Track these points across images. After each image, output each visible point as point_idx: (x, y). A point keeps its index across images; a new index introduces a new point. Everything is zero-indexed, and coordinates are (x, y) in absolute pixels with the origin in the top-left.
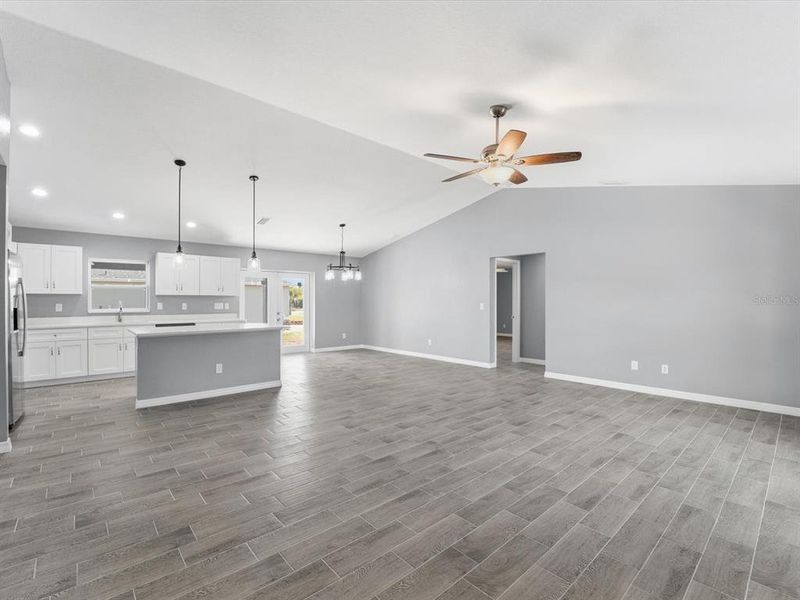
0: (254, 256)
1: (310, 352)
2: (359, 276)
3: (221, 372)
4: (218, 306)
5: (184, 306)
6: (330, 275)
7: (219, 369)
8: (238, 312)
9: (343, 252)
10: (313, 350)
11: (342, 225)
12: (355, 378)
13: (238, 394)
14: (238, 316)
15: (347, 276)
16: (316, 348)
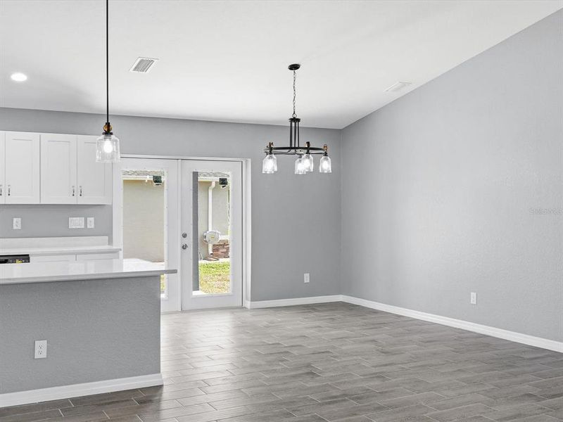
0: (108, 132)
1: (242, 308)
2: (326, 165)
3: (44, 355)
4: (76, 222)
5: (17, 223)
6: (270, 165)
7: (41, 350)
8: (109, 234)
9: (295, 120)
10: (248, 304)
11: (294, 67)
12: (312, 374)
13: (75, 400)
14: (110, 242)
15: (304, 165)
16: (252, 300)
